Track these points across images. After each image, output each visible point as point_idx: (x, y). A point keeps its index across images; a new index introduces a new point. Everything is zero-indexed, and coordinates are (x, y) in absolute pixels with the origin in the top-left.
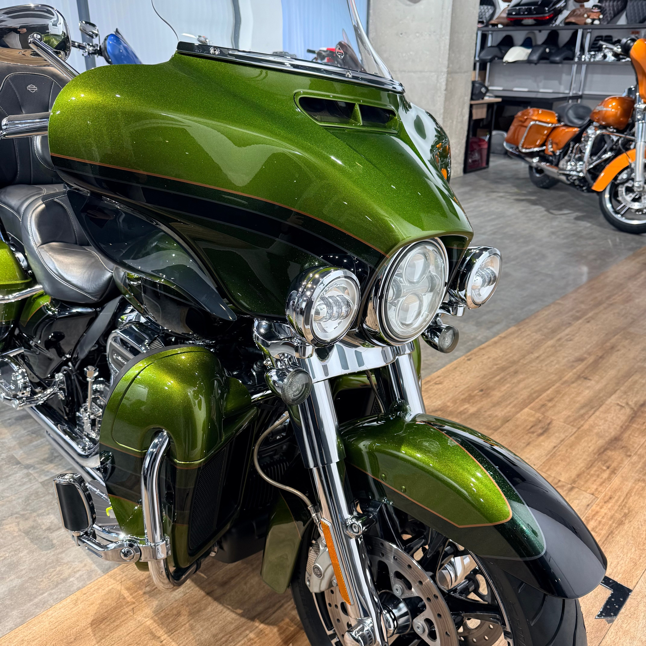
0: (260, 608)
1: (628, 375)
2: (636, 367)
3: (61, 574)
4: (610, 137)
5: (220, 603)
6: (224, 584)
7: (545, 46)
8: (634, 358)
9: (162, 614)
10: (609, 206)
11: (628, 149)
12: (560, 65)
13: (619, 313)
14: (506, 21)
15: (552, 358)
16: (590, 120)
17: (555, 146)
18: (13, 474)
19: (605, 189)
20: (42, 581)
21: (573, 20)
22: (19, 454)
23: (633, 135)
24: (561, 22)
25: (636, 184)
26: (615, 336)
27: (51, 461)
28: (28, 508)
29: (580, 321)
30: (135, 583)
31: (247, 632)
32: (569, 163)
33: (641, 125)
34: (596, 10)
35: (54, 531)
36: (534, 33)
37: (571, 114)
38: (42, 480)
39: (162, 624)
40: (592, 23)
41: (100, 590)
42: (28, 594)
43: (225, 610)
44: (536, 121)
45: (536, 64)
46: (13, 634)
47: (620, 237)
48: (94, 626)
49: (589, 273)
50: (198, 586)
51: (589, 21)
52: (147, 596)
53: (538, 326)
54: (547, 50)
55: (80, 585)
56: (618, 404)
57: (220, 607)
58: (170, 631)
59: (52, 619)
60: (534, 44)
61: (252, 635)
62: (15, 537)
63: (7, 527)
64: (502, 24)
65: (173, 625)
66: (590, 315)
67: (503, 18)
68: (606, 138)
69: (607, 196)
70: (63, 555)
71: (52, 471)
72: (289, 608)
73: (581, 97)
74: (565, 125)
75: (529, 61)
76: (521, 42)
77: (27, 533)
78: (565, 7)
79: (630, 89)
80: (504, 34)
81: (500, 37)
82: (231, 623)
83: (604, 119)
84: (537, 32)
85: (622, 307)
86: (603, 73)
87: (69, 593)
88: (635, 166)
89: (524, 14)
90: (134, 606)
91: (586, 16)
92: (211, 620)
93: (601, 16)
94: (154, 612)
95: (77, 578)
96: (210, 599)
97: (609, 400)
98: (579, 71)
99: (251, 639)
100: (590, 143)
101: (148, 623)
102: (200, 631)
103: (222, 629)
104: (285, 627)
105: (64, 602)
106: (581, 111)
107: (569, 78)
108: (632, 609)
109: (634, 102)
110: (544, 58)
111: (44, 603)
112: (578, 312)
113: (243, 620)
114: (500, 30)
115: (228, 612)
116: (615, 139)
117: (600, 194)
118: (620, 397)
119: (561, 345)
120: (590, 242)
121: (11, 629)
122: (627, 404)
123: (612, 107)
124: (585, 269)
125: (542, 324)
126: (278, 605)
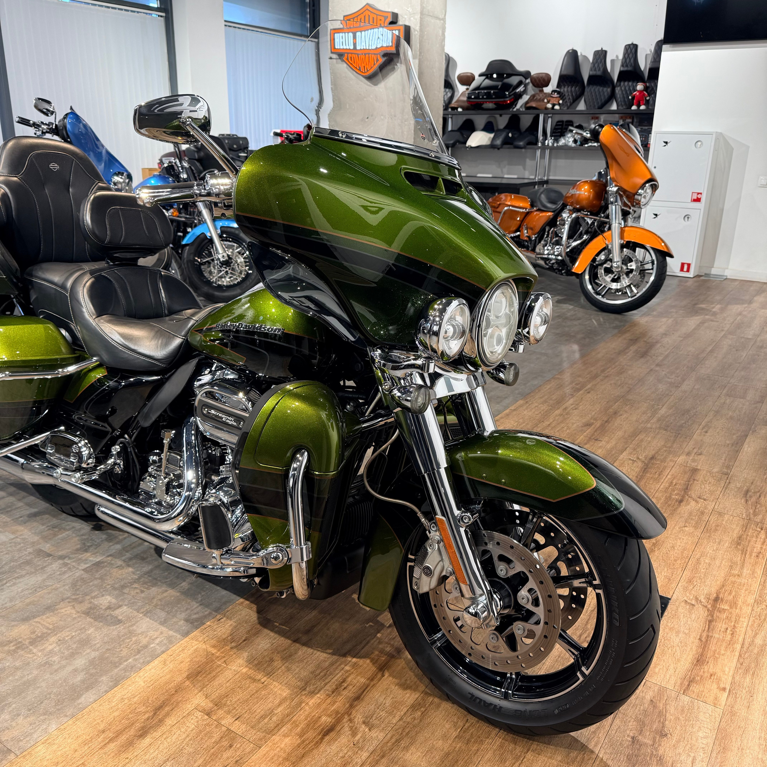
0: (348, 647)
1: (635, 434)
2: (640, 427)
3: (140, 643)
4: (585, 220)
5: (309, 647)
6: (307, 632)
7: (507, 131)
8: (637, 421)
9: (256, 662)
10: (589, 287)
11: (603, 232)
12: (523, 150)
13: (615, 384)
14: (466, 104)
15: (562, 425)
16: (563, 204)
17: (530, 231)
18: (48, 565)
19: (585, 271)
20: (121, 650)
21: (534, 104)
22: (47, 547)
23: (607, 217)
24: (521, 107)
25: (615, 265)
26: (615, 403)
27: (86, 551)
28: (78, 592)
29: (581, 392)
30: (218, 642)
31: (343, 666)
32: (546, 248)
33: (614, 207)
34: (556, 95)
35: (115, 609)
36: (495, 118)
37: (543, 197)
38: (83, 568)
39: (258, 669)
40: (553, 108)
41: (186, 651)
42: (111, 662)
43: (315, 652)
44: (510, 206)
45: (499, 149)
46: (109, 695)
47: (603, 317)
48: (191, 679)
49: (580, 350)
50: (283, 636)
51: (549, 106)
52: (235, 650)
53: (544, 399)
54: (510, 135)
55: (163, 649)
56: (630, 459)
57: (310, 651)
58: (269, 674)
59: (145, 679)
60: (495, 129)
61: (347, 668)
62: (75, 618)
63: (63, 610)
64: (461, 107)
65: (269, 669)
66: (589, 386)
67: (463, 101)
68: (581, 221)
69: (587, 277)
70: (134, 627)
71: (91, 559)
72: (376, 643)
73: (547, 182)
74: (539, 210)
75: (492, 146)
76: (482, 126)
77: (87, 613)
78: (525, 92)
79: (600, 173)
80: (464, 118)
81: (461, 120)
82: (325, 661)
83: (578, 202)
84: (498, 116)
85: (617, 378)
86: (566, 158)
87: (154, 657)
88: (612, 247)
89: (483, 98)
90: (224, 659)
91: (546, 101)
92: (305, 661)
93: (561, 102)
94: (247, 661)
95: (158, 644)
96: (297, 645)
97: (622, 456)
98: (543, 156)
99: (347, 671)
100: (567, 227)
101: (245, 670)
102: (297, 671)
103: (318, 666)
104: (376, 658)
105: (152, 664)
106: (553, 195)
107: (534, 163)
108: (673, 612)
109: (605, 185)
110: (507, 142)
111: (132, 667)
112: (577, 384)
113: (335, 657)
114: (460, 114)
115: (318, 653)
116: (590, 222)
117: (579, 276)
118: (631, 453)
119: (568, 414)
120: (576, 323)
121: (107, 692)
122: (638, 458)
123: (585, 191)
124: (576, 347)
125: (546, 397)
126: (364, 642)
